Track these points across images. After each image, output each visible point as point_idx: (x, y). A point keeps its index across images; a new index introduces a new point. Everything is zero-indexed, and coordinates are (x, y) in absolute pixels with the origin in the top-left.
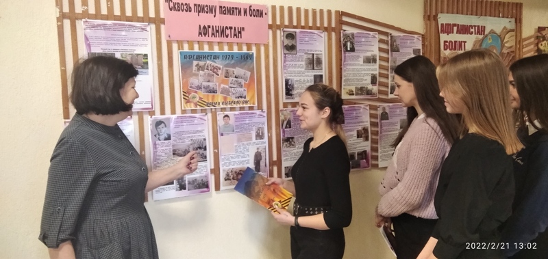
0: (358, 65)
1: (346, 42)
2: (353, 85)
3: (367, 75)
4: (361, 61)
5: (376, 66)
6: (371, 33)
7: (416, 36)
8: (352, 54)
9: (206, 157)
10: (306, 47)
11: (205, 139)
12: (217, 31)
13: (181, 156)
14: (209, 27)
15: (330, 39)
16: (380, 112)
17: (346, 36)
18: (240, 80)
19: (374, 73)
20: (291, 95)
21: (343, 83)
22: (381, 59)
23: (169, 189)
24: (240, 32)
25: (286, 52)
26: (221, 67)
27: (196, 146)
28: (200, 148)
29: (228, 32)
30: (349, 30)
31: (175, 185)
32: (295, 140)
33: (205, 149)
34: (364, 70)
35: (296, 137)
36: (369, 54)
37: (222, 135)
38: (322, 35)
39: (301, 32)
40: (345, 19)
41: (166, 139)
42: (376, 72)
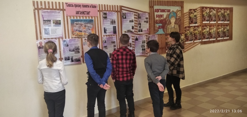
0: (128, 23)
1: (123, 16)
2: (126, 29)
3: (131, 26)
4: (128, 22)
5: (133, 23)
6: (132, 13)
7: (146, 13)
8: (125, 19)
9: (79, 52)
10: (110, 17)
11: (79, 46)
12: (82, 13)
13: (72, 51)
14: (79, 11)
15: (118, 14)
16: (135, 38)
17: (123, 14)
18: (89, 28)
19: (133, 25)
20: (106, 33)
21: (123, 29)
22: (135, 21)
23: (69, 61)
24: (89, 13)
25: (104, 19)
26: (83, 24)
27: (76, 48)
28: (78, 49)
29: (85, 13)
30: (124, 12)
31: (70, 60)
32: (107, 47)
33: (79, 49)
34: (130, 24)
35: (108, 46)
36: (131, 19)
37: (84, 45)
38: (115, 13)
39: (108, 13)
40: (123, 8)
41: (67, 46)
42: (134, 25)
